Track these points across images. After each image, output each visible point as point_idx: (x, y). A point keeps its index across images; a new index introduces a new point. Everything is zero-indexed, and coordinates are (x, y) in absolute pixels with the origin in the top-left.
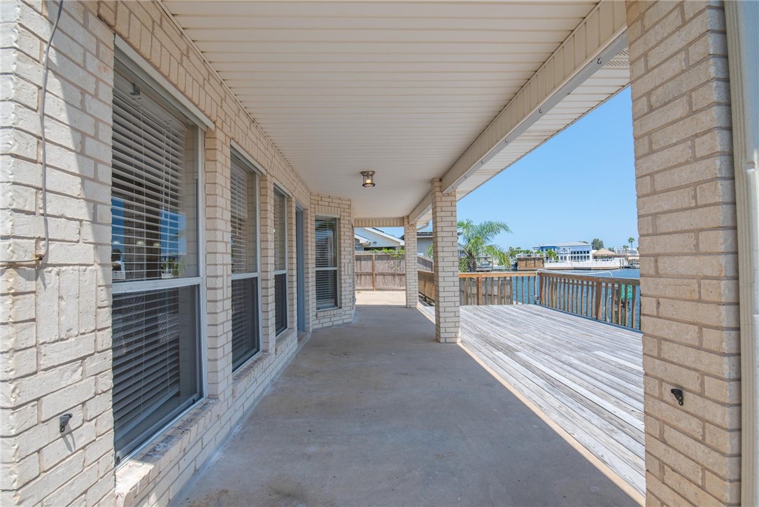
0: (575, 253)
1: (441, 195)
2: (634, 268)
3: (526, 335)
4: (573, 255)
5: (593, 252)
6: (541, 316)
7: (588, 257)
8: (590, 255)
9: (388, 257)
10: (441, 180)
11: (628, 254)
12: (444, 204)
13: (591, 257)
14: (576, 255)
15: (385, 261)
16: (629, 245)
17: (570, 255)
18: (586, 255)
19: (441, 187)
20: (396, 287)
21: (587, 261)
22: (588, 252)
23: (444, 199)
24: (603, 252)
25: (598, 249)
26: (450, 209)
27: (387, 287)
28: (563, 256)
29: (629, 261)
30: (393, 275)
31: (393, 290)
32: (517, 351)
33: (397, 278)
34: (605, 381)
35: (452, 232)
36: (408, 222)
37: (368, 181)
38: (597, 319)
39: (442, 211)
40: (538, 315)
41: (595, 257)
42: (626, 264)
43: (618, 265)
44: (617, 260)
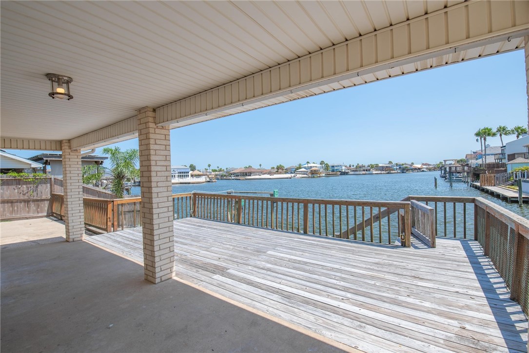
0: (180, 173)
1: (155, 127)
2: (212, 182)
3: (213, 248)
4: (179, 174)
5: (191, 172)
6: (205, 227)
7: (188, 175)
8: (189, 174)
9: (18, 182)
10: (154, 110)
11: (208, 174)
12: (158, 136)
13: (190, 176)
14: (181, 174)
15: (14, 187)
16: (208, 168)
17: (177, 174)
18: (187, 174)
19: (155, 118)
20: (31, 215)
21: (188, 178)
22: (188, 173)
23: (157, 131)
24: (196, 172)
25: (193, 171)
26: (164, 142)
27: (18, 216)
28: (173, 175)
29: (209, 178)
30: (27, 202)
31: (27, 218)
32: (227, 269)
33: (32, 205)
34: (301, 277)
35: (167, 166)
36: (70, 147)
37: (60, 90)
38: (239, 223)
39: (156, 144)
40: (202, 227)
41: (192, 176)
42: (208, 180)
43: (204, 180)
44: (204, 177)
